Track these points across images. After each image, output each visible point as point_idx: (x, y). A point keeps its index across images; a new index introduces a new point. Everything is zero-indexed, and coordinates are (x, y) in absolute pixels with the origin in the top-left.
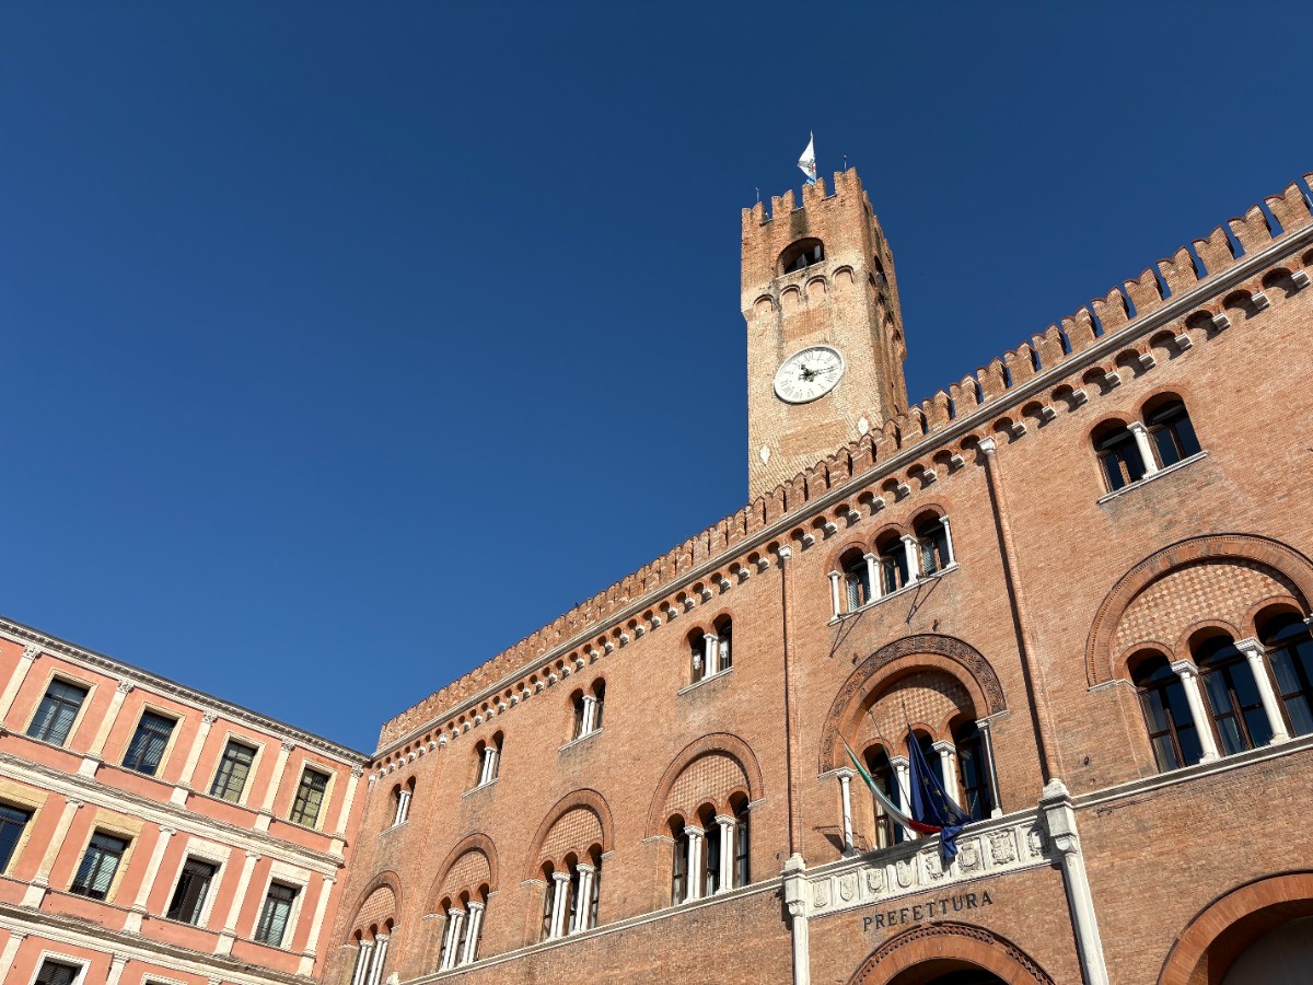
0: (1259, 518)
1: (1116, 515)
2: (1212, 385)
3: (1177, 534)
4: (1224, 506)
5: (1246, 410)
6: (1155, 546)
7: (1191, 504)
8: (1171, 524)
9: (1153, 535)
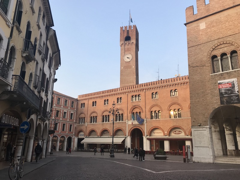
0: (160, 104)
1: (152, 101)
2: (160, 93)
5: (161, 96)
8: (155, 103)
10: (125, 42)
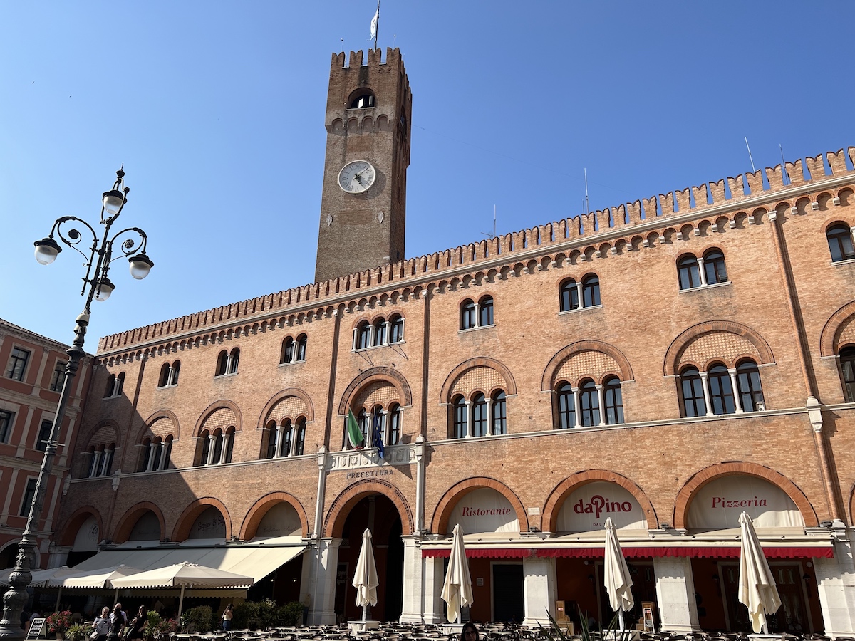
0: (503, 356)
1: (462, 339)
2: (504, 298)
3: (479, 354)
4: (495, 348)
5: (510, 313)
6: (472, 356)
7: (486, 344)
8: (478, 349)
9: (471, 352)
10: (346, 113)
